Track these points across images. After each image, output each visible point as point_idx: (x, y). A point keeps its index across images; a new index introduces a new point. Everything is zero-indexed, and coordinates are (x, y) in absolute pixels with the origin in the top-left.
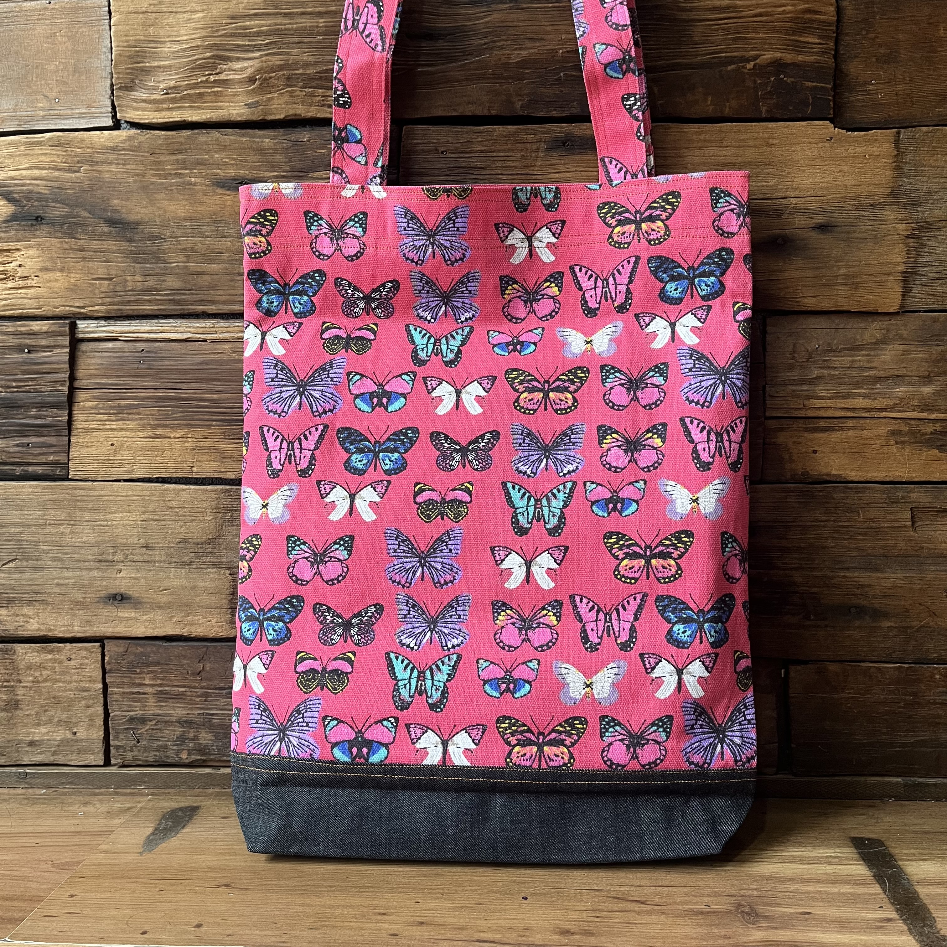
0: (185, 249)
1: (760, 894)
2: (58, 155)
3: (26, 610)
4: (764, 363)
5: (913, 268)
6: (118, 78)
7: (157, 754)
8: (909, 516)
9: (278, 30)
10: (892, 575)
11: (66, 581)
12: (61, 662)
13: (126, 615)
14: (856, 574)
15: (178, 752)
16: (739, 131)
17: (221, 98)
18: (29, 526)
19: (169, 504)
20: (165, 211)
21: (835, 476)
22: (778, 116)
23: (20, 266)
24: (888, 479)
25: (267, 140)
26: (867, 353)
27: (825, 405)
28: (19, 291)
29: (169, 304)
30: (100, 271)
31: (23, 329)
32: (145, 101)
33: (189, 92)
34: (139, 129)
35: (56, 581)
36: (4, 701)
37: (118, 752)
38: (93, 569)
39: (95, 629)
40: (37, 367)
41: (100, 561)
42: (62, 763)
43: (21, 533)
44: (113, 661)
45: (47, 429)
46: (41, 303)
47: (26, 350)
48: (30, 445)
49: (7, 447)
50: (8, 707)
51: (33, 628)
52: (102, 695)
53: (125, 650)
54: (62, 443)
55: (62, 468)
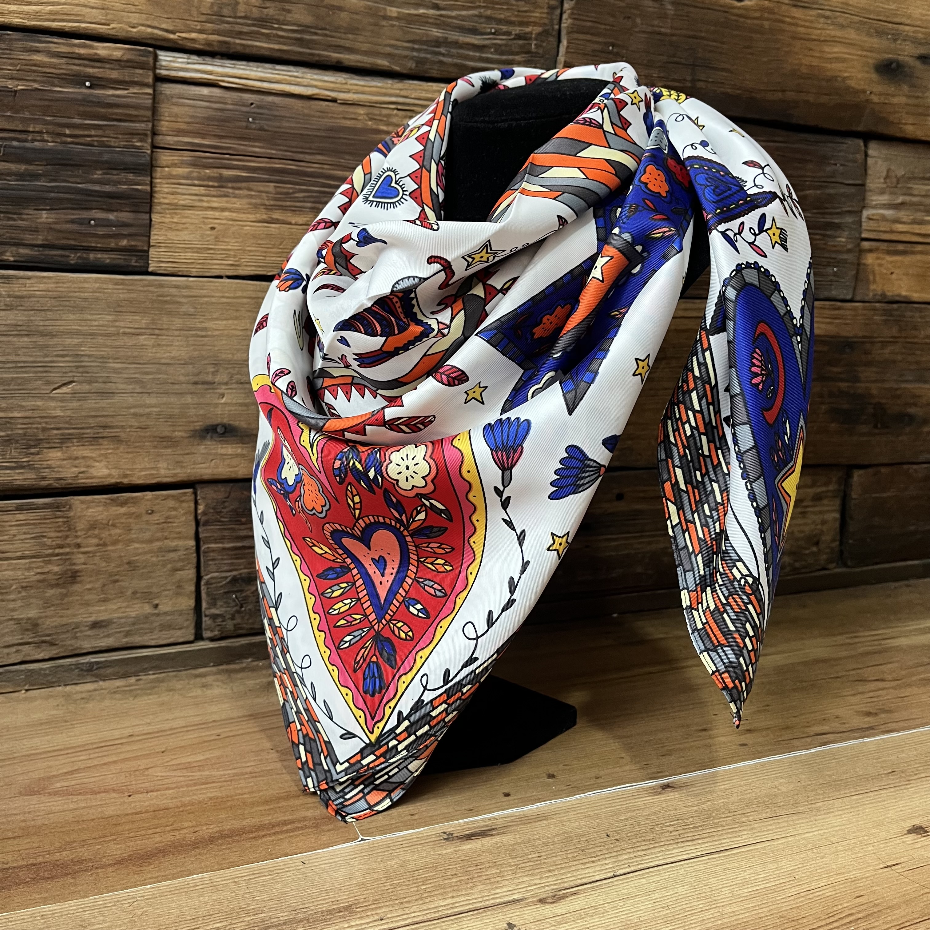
4: (865, 185)
12: (138, 517)
13: (230, 452)
14: (913, 386)
18: (93, 335)
21: (906, 297)
29: (293, 44)
36: (56, 573)
37: (215, 622)
38: (186, 393)
39: (189, 471)
40: (102, 110)
41: (196, 383)
42: (138, 645)
43: (81, 346)
44: (212, 511)
45: (118, 201)
46: (109, 17)
47: (88, 84)
48: (92, 222)
49: (56, 223)
50: (61, 581)
51: (99, 474)
52: (195, 555)
53: (227, 495)
54: (140, 222)
55: (140, 258)
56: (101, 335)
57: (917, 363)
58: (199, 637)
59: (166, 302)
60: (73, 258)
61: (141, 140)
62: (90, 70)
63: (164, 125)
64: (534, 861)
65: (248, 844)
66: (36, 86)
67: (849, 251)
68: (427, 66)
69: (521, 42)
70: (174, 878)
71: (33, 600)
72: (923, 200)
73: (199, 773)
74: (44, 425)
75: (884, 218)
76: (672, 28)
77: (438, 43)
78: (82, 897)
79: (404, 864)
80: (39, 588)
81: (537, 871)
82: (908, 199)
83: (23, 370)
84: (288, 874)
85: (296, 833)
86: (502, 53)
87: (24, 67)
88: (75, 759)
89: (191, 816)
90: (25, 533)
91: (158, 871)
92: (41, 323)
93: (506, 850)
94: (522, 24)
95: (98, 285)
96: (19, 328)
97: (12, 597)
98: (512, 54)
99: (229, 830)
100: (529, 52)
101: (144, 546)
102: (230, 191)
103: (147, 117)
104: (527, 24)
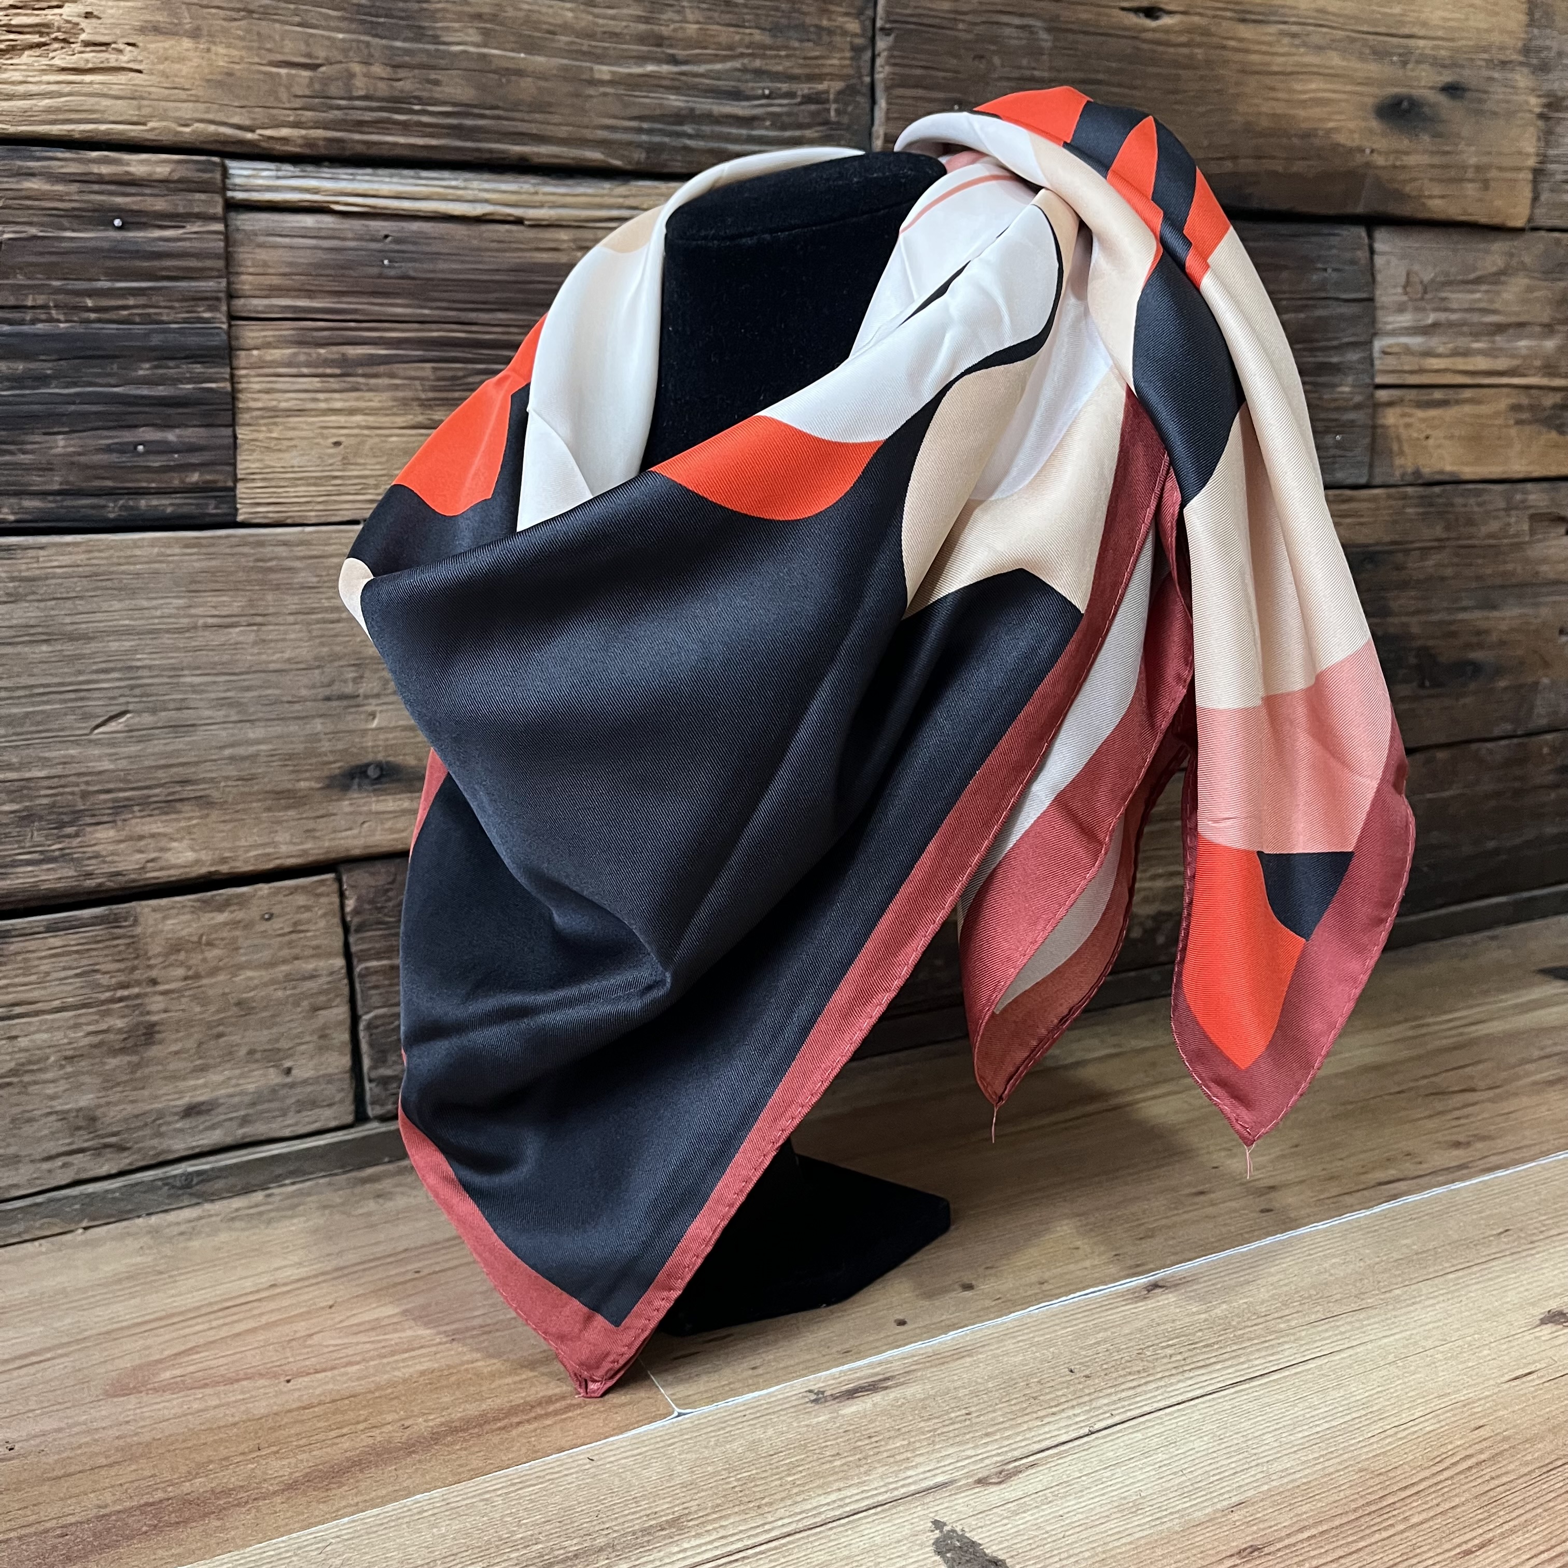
3: (155, 825)
4: (1373, 300)
5: (1543, 163)
8: (1525, 527)
10: (1509, 613)
12: (248, 926)
13: (392, 807)
14: (1474, 616)
18: (154, 632)
21: (1452, 473)
23: (88, 16)
24: (1504, 476)
26: (1488, 288)
28: (88, 78)
29: (448, 136)
30: (289, 45)
31: (105, 170)
35: (227, 752)
36: (120, 1031)
37: (386, 1090)
38: (313, 717)
39: (327, 844)
40: (146, 264)
41: (328, 699)
42: (263, 1138)
43: (136, 652)
44: (367, 906)
45: (180, 410)
46: (145, 111)
47: (117, 222)
48: (141, 448)
49: (80, 454)
50: (130, 1043)
51: (181, 861)
52: (346, 981)
53: (390, 879)
54: (219, 442)
55: (220, 500)
56: (168, 631)
57: (1479, 578)
58: (361, 1117)
59: (271, 570)
60: (113, 509)
61: (211, 309)
62: (119, 200)
63: (246, 282)
64: (960, 1422)
65: (496, 1439)
66: (33, 231)
67: (1358, 407)
68: (665, 156)
69: (813, 107)
70: (383, 1504)
71: (86, 1079)
72: (1467, 316)
73: (396, 1335)
74: (83, 787)
75: (1408, 350)
76: (1051, 69)
77: (679, 117)
78: (237, 1548)
79: (753, 1446)
80: (94, 1057)
81: (968, 1437)
82: (1442, 316)
83: (45, 698)
84: (569, 1479)
85: (570, 1414)
86: (784, 128)
87: (10, 202)
88: (187, 1331)
89: (395, 1402)
90: (64, 969)
91: (356, 1495)
92: (68, 620)
93: (914, 1409)
94: (810, 78)
95: (156, 550)
96: (32, 631)
97: (49, 1075)
98: (800, 126)
99: (461, 1419)
100: (826, 123)
101: (263, 973)
102: (361, 380)
103: (218, 270)
104: (820, 78)
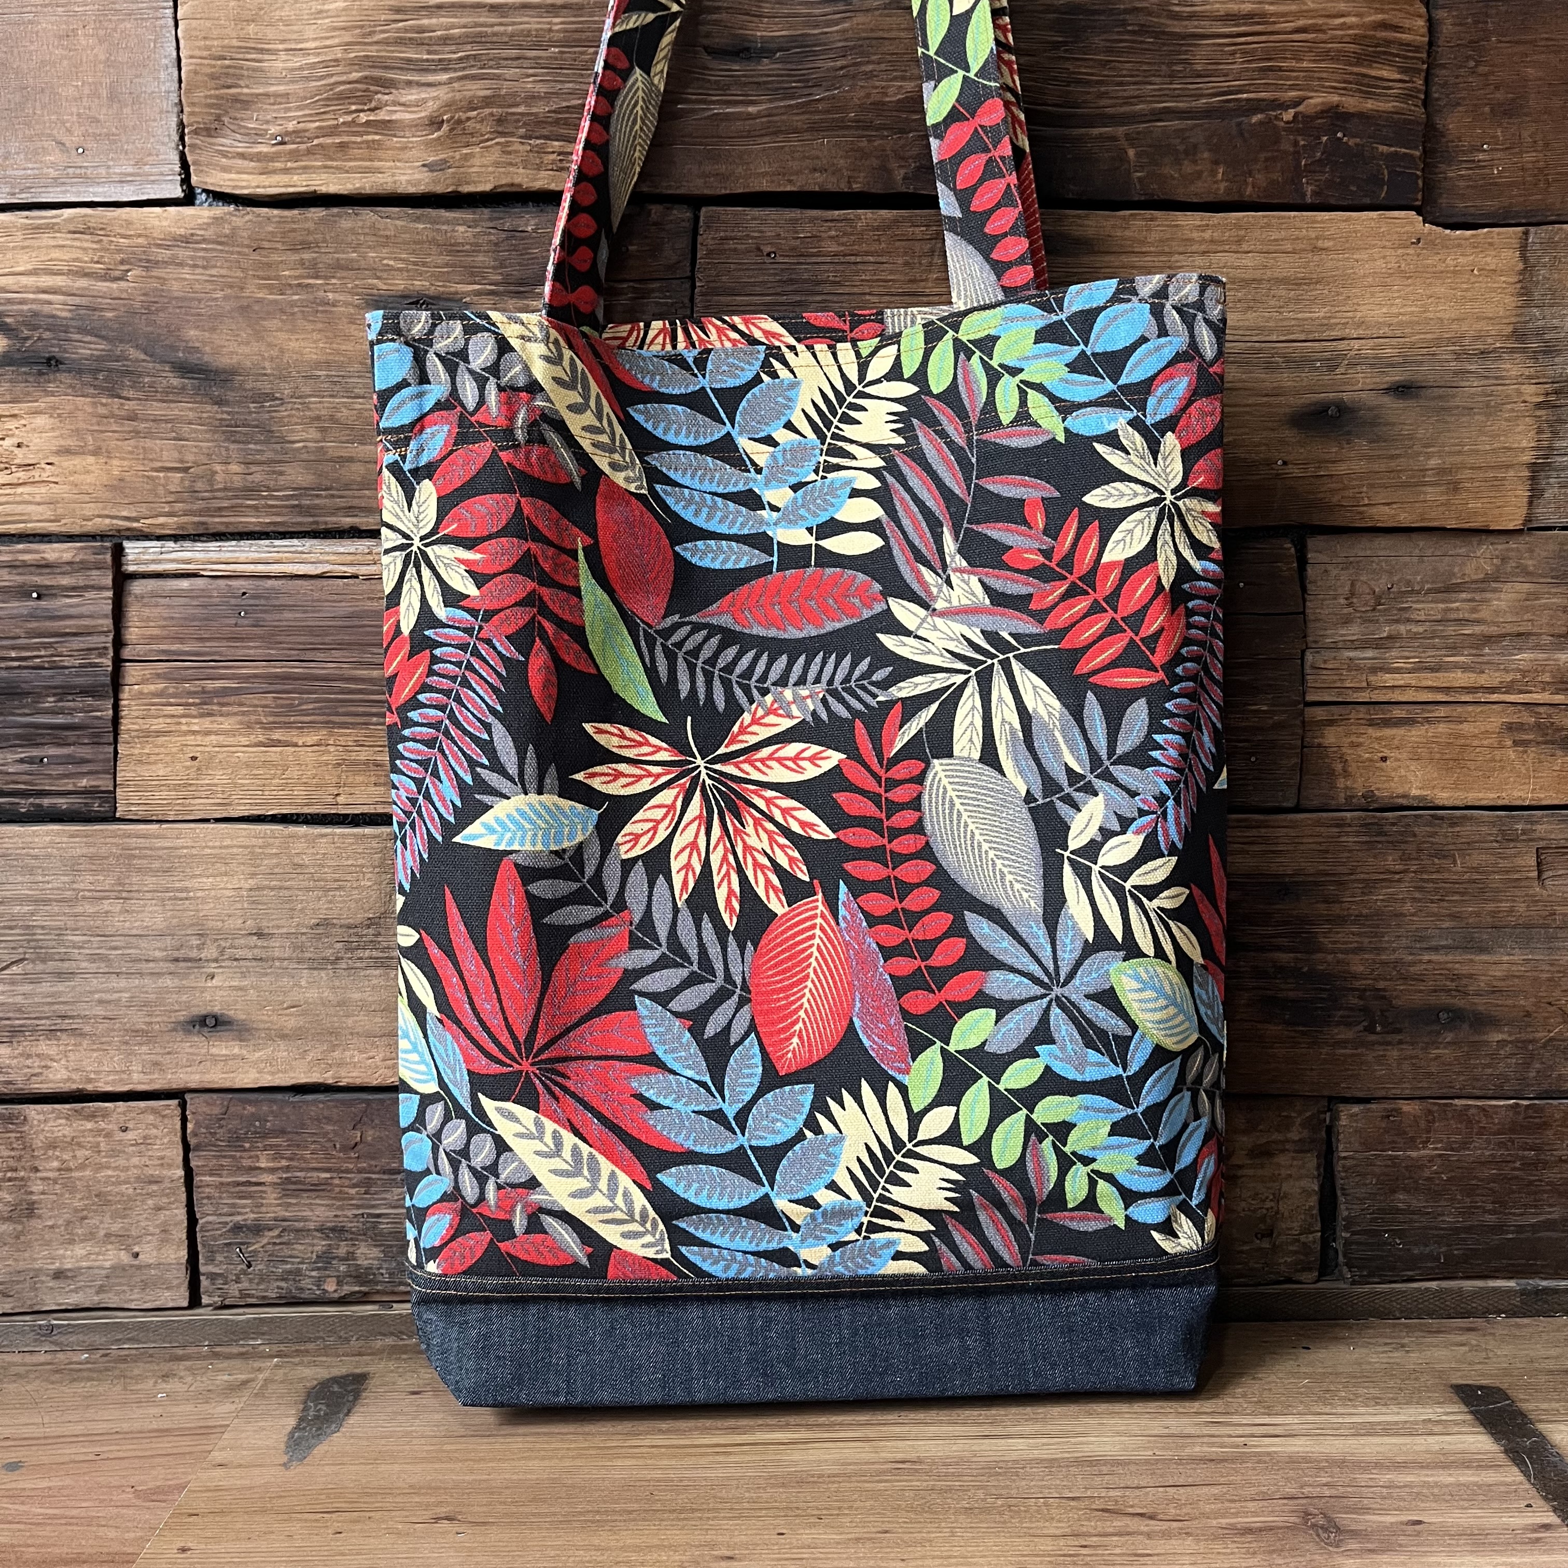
0: (318, 418)
1: (1333, 1492)
2: (85, 249)
3: (44, 1047)
4: (1304, 613)
5: (1546, 457)
6: (192, 114)
7: (283, 1284)
8: (1533, 862)
9: (480, 35)
10: (1506, 958)
11: (116, 996)
12: (108, 1135)
13: (224, 1052)
14: (1450, 958)
15: (319, 1282)
16: (1268, 225)
17: (380, 153)
18: (47, 901)
19: (297, 860)
20: (282, 351)
21: (1415, 798)
22: (1333, 201)
23: (19, 446)
24: (1500, 803)
25: (461, 229)
26: (1469, 596)
27: (1401, 683)
28: (20, 490)
29: (291, 514)
30: (166, 455)
31: (27, 557)
32: (242, 156)
33: (321, 140)
34: (229, 203)
35: (97, 996)
36: (8, 1203)
37: (215, 1284)
38: (164, 974)
39: (170, 1077)
40: (54, 624)
41: (177, 960)
42: (113, 1306)
43: (32, 914)
44: (205, 1130)
45: (74, 733)
46: (59, 512)
47: (34, 595)
48: (46, 760)
49: (3, 764)
51: (56, 1078)
52: (184, 1189)
53: (224, 1109)
54: (101, 757)
55: (104, 801)
56: (56, 901)
58: (196, 1302)
59: (134, 857)
60: (24, 805)
61: (100, 656)
62: (37, 578)
63: (132, 633)
67: (1278, 726)
72: (1438, 628)
95: (48, 839)
101: (118, 1173)
102: (216, 708)
103: (107, 626)
